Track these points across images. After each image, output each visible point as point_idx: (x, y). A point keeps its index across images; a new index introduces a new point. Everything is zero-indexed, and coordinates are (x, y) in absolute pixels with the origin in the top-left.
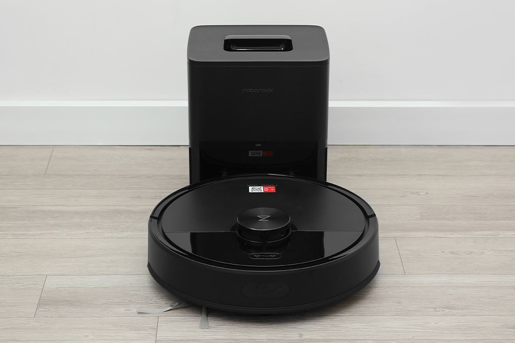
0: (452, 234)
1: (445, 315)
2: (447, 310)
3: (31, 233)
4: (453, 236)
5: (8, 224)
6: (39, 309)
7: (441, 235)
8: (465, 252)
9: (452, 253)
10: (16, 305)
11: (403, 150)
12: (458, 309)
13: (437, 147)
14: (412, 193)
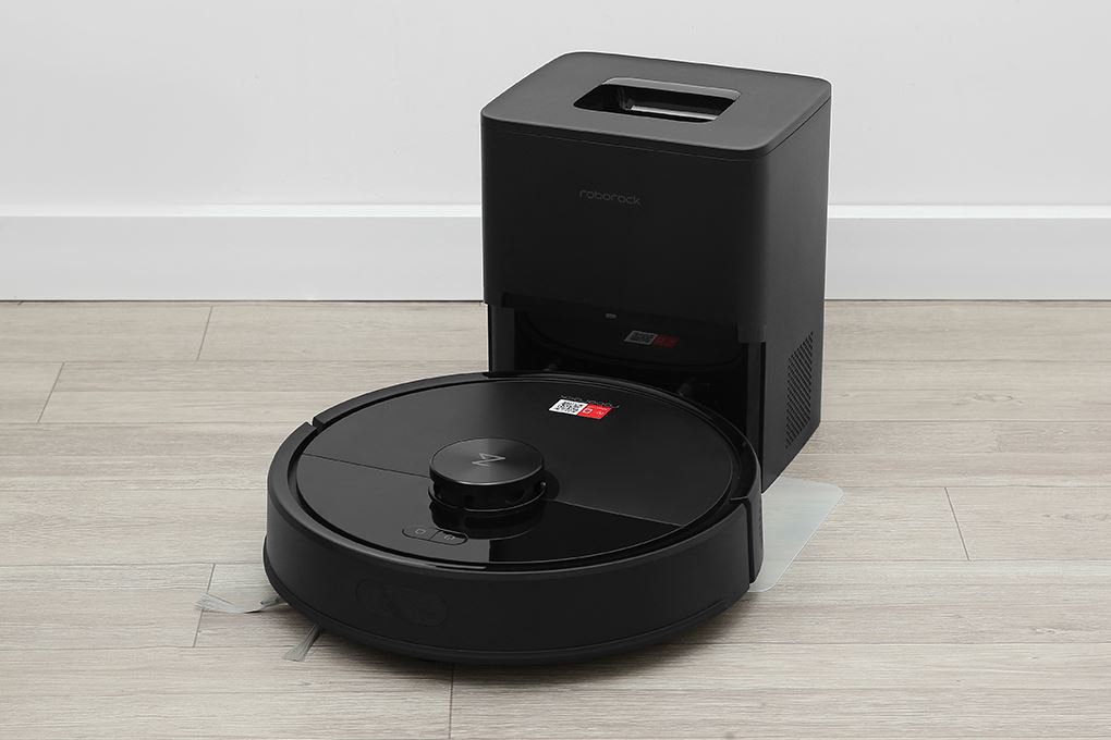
0: (1066, 481)
1: (1054, 641)
2: (1057, 632)
3: (178, 478)
4: (1068, 484)
5: (125, 460)
6: (203, 632)
7: (1043, 481)
8: (1094, 516)
9: (1066, 517)
10: (153, 624)
11: (957, 310)
12: (1081, 630)
13: (1028, 304)
14: (979, 398)
